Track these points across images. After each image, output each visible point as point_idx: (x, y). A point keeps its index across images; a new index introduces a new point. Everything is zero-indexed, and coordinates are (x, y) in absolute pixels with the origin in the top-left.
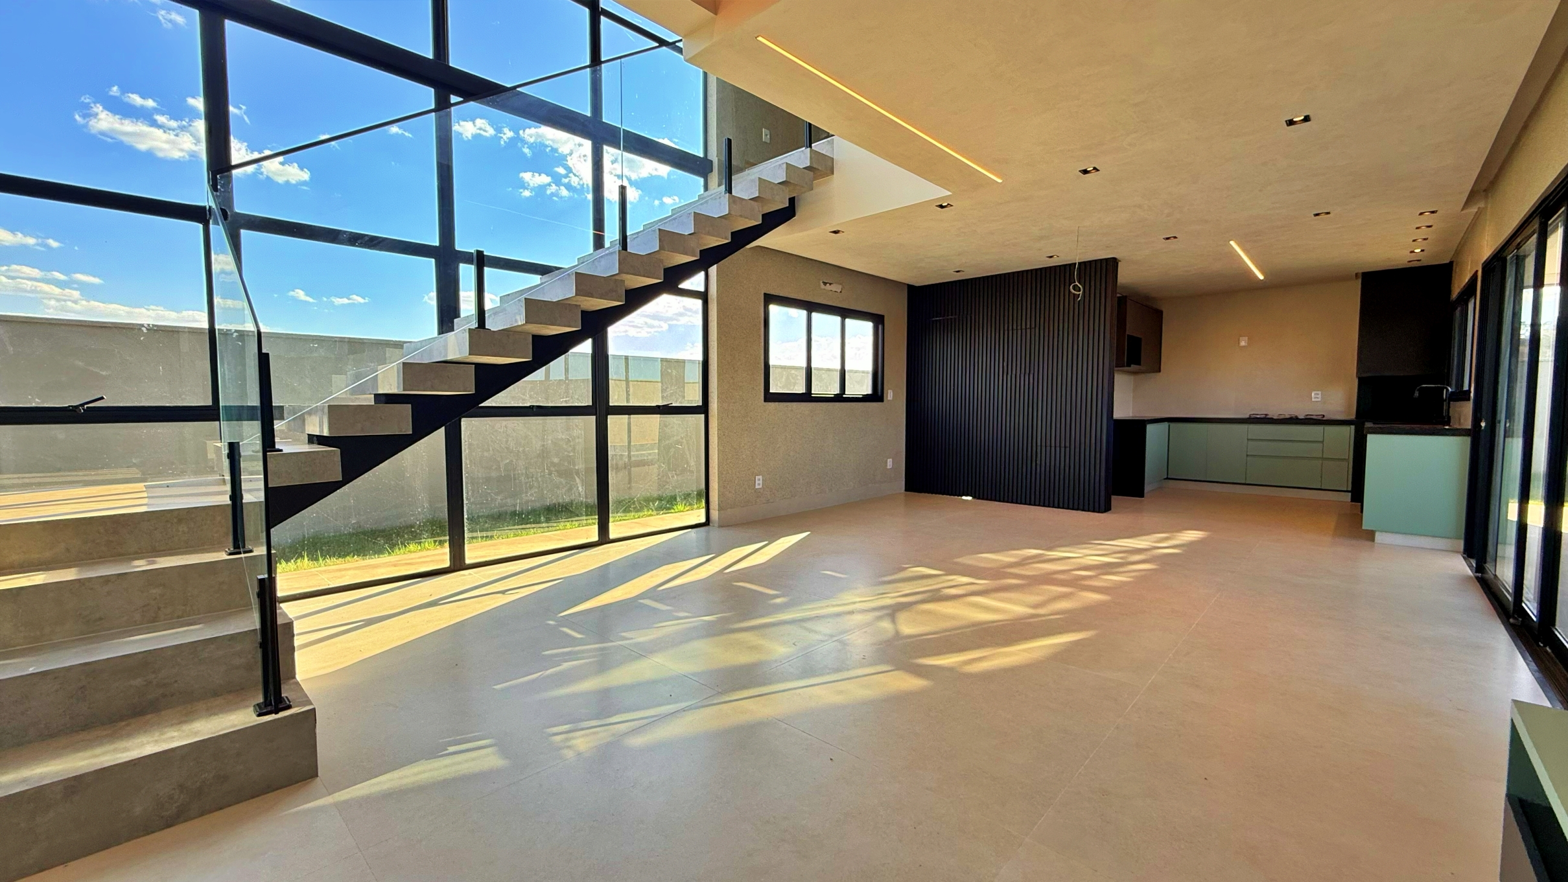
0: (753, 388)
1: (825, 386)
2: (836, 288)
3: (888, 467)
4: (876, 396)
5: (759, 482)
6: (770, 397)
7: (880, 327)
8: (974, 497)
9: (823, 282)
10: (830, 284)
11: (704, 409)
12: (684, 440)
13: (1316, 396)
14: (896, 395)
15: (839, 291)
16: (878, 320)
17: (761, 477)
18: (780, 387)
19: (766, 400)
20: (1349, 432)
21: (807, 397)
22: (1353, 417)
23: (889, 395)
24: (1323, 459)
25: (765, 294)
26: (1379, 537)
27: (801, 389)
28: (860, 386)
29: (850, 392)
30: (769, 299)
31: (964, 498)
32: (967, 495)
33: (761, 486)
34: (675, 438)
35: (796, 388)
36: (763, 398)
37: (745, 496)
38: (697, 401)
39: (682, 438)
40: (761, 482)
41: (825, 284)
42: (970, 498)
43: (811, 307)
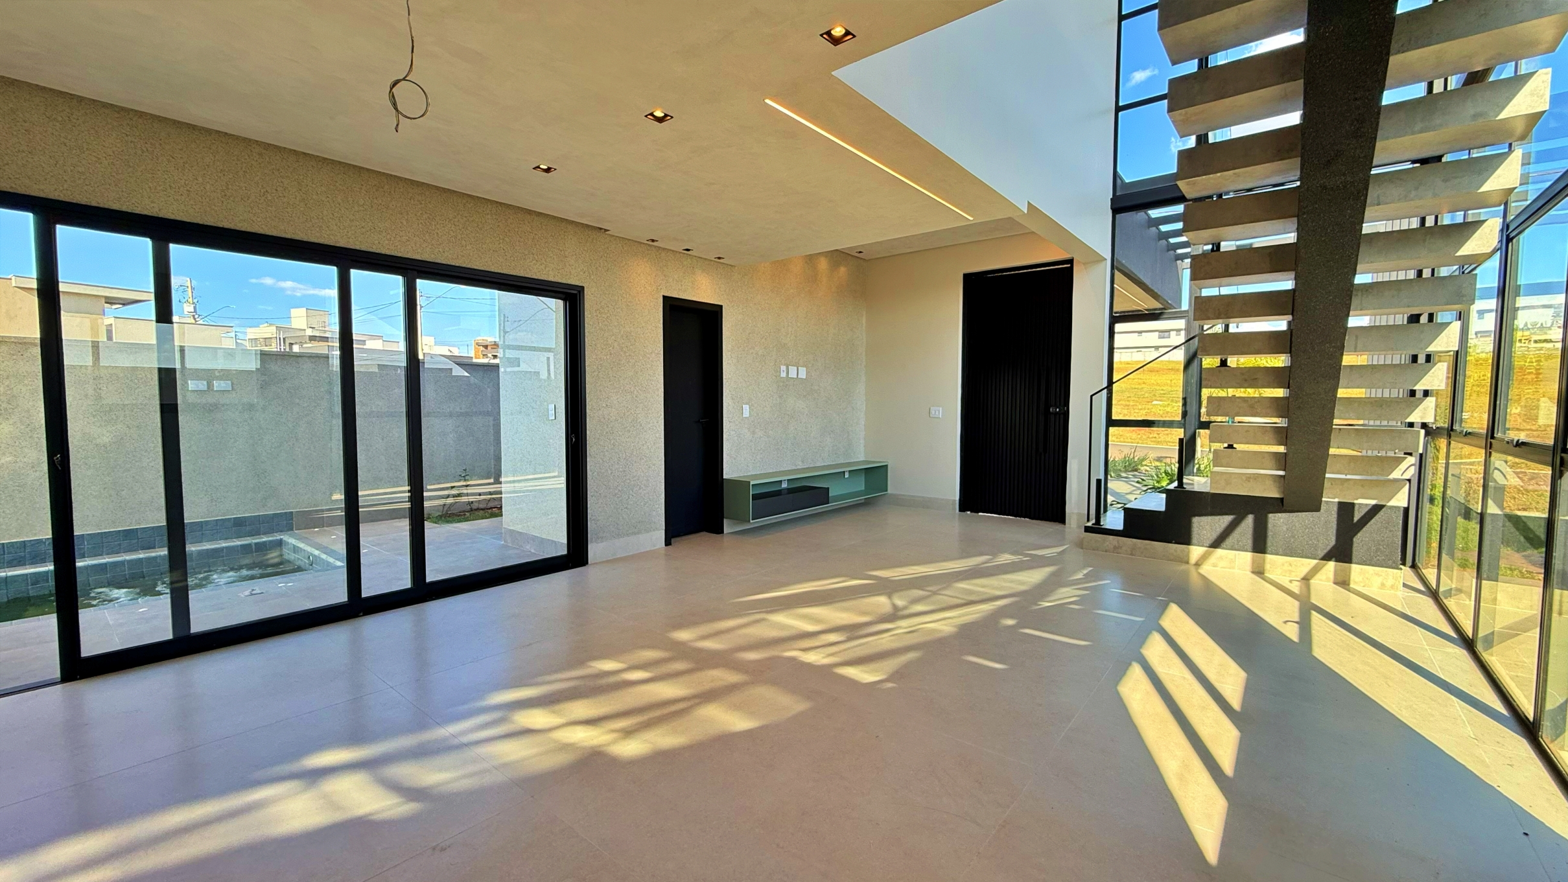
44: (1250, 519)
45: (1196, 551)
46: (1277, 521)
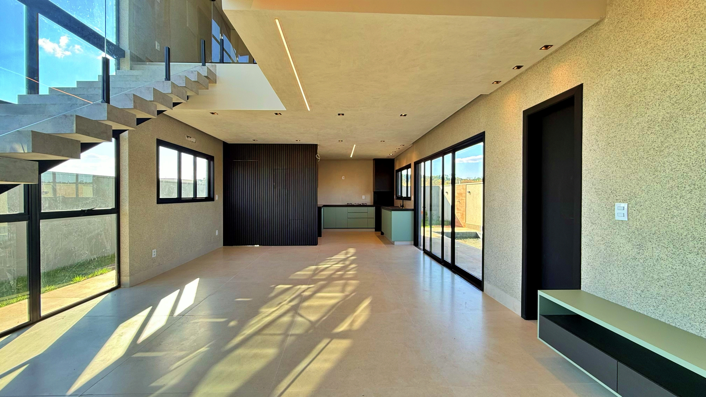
0: (151, 196)
1: (188, 193)
2: (193, 140)
3: (216, 235)
4: (210, 198)
5: (154, 254)
6: (161, 201)
7: (212, 163)
8: (259, 245)
9: (187, 136)
10: (190, 137)
11: (117, 210)
12: (103, 233)
13: (363, 197)
14: (219, 197)
15: (194, 142)
16: (210, 158)
17: (155, 250)
18: (165, 195)
19: (158, 203)
20: (373, 209)
21: (179, 200)
22: (372, 204)
23: (216, 198)
24: (368, 218)
25: (157, 139)
26: (395, 243)
27: (175, 196)
28: (202, 193)
29: (199, 196)
30: (160, 143)
31: (256, 246)
32: (257, 245)
33: (155, 256)
34: (96, 232)
35: (173, 195)
36: (156, 202)
37: (146, 264)
38: (111, 205)
39: (101, 231)
40: (155, 253)
41: (188, 137)
42: (258, 246)
43: (181, 149)
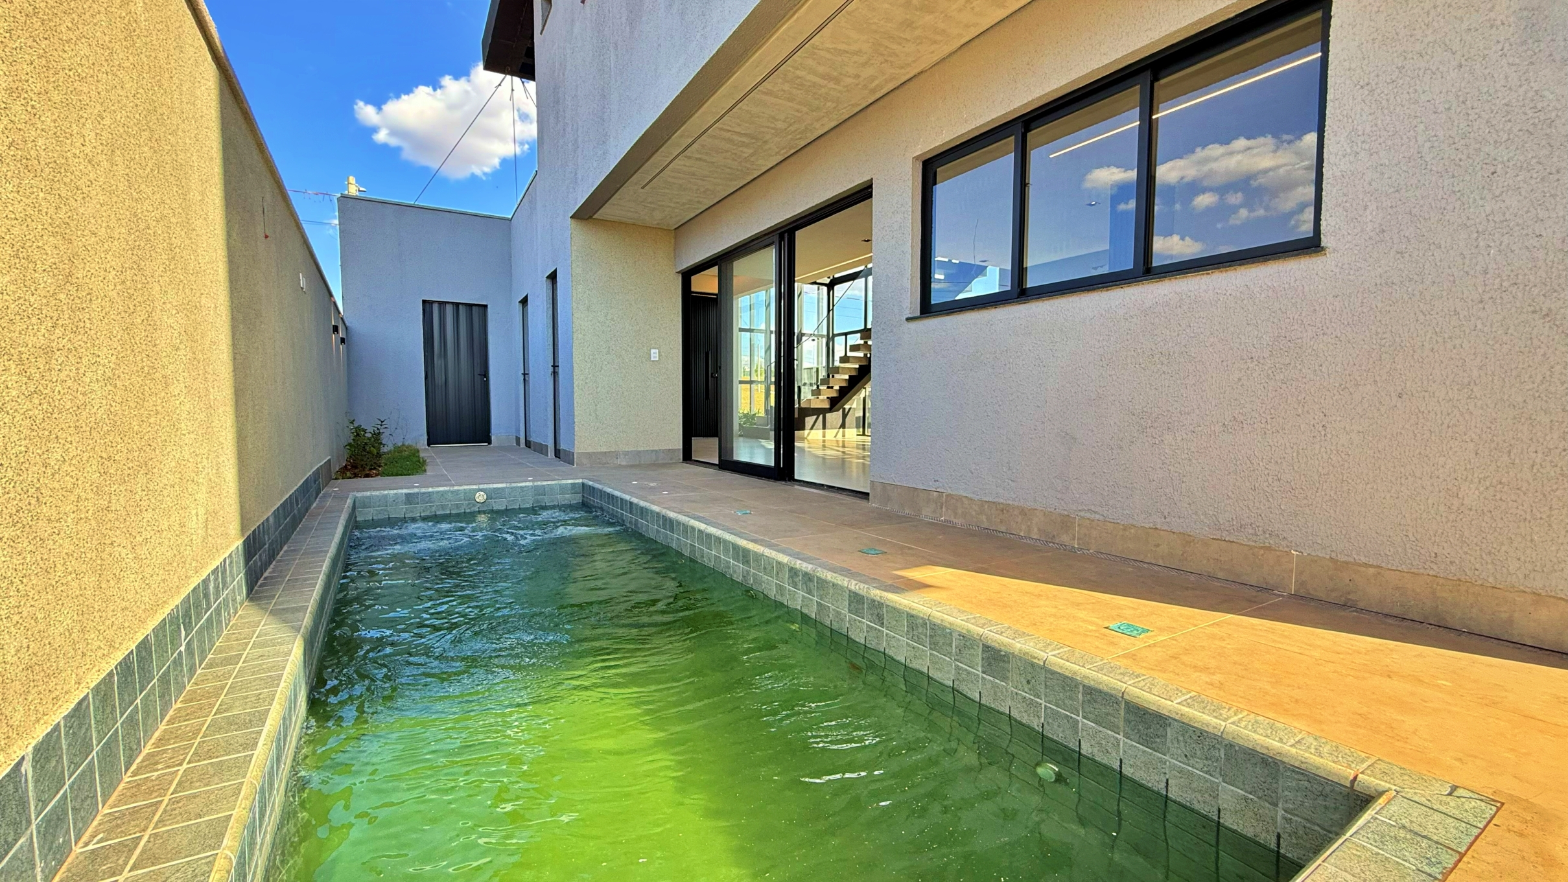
44: (821, 416)
45: (806, 432)
46: (828, 415)
